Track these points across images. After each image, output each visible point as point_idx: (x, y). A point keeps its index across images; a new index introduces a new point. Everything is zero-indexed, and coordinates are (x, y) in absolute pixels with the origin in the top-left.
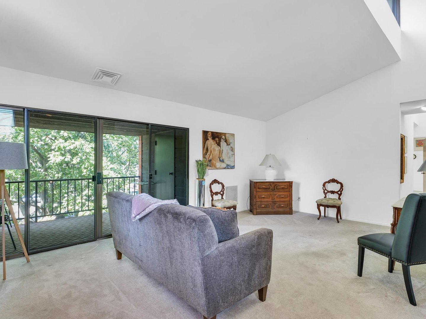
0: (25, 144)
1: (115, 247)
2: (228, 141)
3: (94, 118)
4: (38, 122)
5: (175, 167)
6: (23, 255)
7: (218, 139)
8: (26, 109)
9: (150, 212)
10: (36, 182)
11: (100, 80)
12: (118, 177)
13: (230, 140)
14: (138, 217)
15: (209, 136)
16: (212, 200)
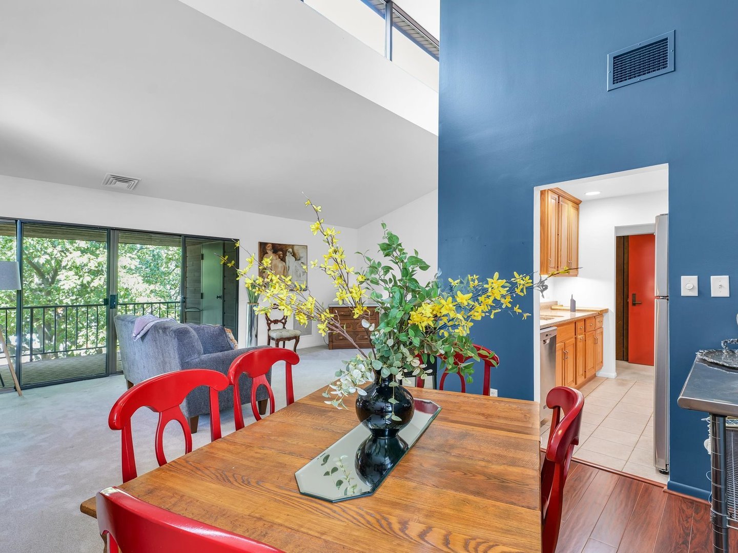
0: (18, 262)
1: (125, 378)
2: (297, 254)
3: (107, 229)
4: (34, 231)
5: (224, 289)
6: (15, 390)
7: (282, 252)
8: (19, 221)
9: (148, 331)
10: (32, 308)
11: (112, 186)
12: (161, 301)
13: (301, 253)
14: (139, 336)
15: (269, 248)
16: (269, 329)
